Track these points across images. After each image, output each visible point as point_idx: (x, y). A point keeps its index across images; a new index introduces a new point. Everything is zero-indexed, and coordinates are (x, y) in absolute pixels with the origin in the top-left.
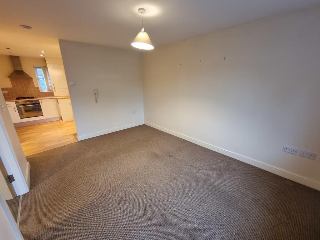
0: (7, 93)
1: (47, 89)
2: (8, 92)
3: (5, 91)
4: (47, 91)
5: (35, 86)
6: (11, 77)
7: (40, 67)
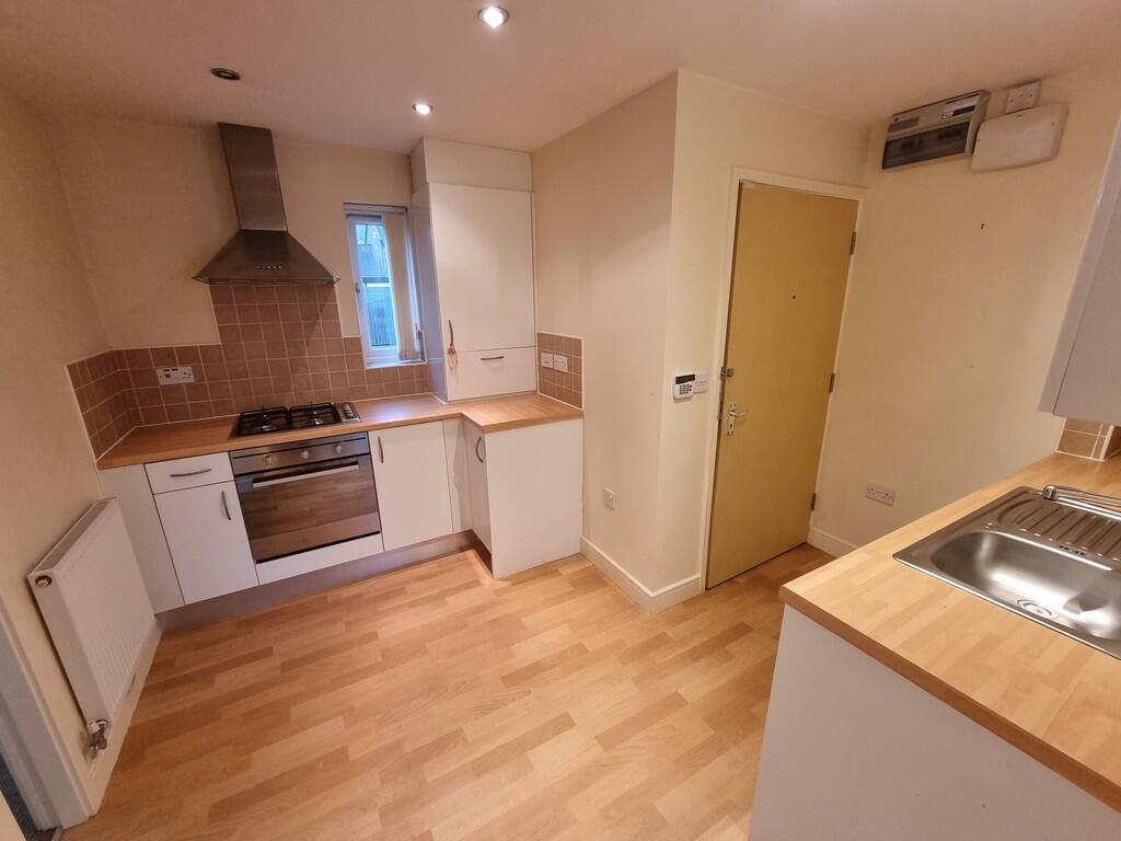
0: (192, 380)
1: (398, 348)
2: (196, 372)
3: (182, 369)
4: (398, 363)
5: (344, 336)
6: (216, 273)
7: (374, 211)
